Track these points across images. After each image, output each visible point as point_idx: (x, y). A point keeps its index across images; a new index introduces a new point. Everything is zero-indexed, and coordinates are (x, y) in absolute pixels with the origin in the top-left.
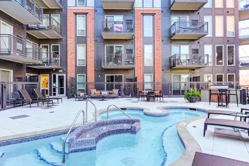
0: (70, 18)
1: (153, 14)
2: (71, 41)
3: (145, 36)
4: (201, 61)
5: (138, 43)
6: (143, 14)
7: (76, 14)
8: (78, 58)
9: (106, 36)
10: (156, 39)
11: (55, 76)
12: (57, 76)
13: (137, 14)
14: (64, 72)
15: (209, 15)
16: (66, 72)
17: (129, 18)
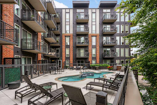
0: (64, 38)
1: (96, 36)
2: (64, 47)
3: (93, 45)
4: (115, 55)
5: (90, 48)
6: (92, 36)
7: (66, 36)
8: (66, 54)
9: (78, 45)
10: (97, 46)
11: (57, 61)
12: (58, 60)
13: (90, 36)
14: (61, 59)
15: (118, 36)
16: (62, 59)
17: (86, 38)
